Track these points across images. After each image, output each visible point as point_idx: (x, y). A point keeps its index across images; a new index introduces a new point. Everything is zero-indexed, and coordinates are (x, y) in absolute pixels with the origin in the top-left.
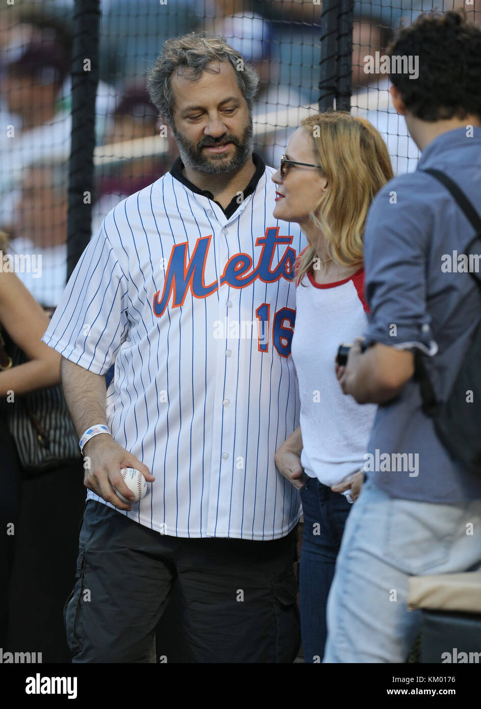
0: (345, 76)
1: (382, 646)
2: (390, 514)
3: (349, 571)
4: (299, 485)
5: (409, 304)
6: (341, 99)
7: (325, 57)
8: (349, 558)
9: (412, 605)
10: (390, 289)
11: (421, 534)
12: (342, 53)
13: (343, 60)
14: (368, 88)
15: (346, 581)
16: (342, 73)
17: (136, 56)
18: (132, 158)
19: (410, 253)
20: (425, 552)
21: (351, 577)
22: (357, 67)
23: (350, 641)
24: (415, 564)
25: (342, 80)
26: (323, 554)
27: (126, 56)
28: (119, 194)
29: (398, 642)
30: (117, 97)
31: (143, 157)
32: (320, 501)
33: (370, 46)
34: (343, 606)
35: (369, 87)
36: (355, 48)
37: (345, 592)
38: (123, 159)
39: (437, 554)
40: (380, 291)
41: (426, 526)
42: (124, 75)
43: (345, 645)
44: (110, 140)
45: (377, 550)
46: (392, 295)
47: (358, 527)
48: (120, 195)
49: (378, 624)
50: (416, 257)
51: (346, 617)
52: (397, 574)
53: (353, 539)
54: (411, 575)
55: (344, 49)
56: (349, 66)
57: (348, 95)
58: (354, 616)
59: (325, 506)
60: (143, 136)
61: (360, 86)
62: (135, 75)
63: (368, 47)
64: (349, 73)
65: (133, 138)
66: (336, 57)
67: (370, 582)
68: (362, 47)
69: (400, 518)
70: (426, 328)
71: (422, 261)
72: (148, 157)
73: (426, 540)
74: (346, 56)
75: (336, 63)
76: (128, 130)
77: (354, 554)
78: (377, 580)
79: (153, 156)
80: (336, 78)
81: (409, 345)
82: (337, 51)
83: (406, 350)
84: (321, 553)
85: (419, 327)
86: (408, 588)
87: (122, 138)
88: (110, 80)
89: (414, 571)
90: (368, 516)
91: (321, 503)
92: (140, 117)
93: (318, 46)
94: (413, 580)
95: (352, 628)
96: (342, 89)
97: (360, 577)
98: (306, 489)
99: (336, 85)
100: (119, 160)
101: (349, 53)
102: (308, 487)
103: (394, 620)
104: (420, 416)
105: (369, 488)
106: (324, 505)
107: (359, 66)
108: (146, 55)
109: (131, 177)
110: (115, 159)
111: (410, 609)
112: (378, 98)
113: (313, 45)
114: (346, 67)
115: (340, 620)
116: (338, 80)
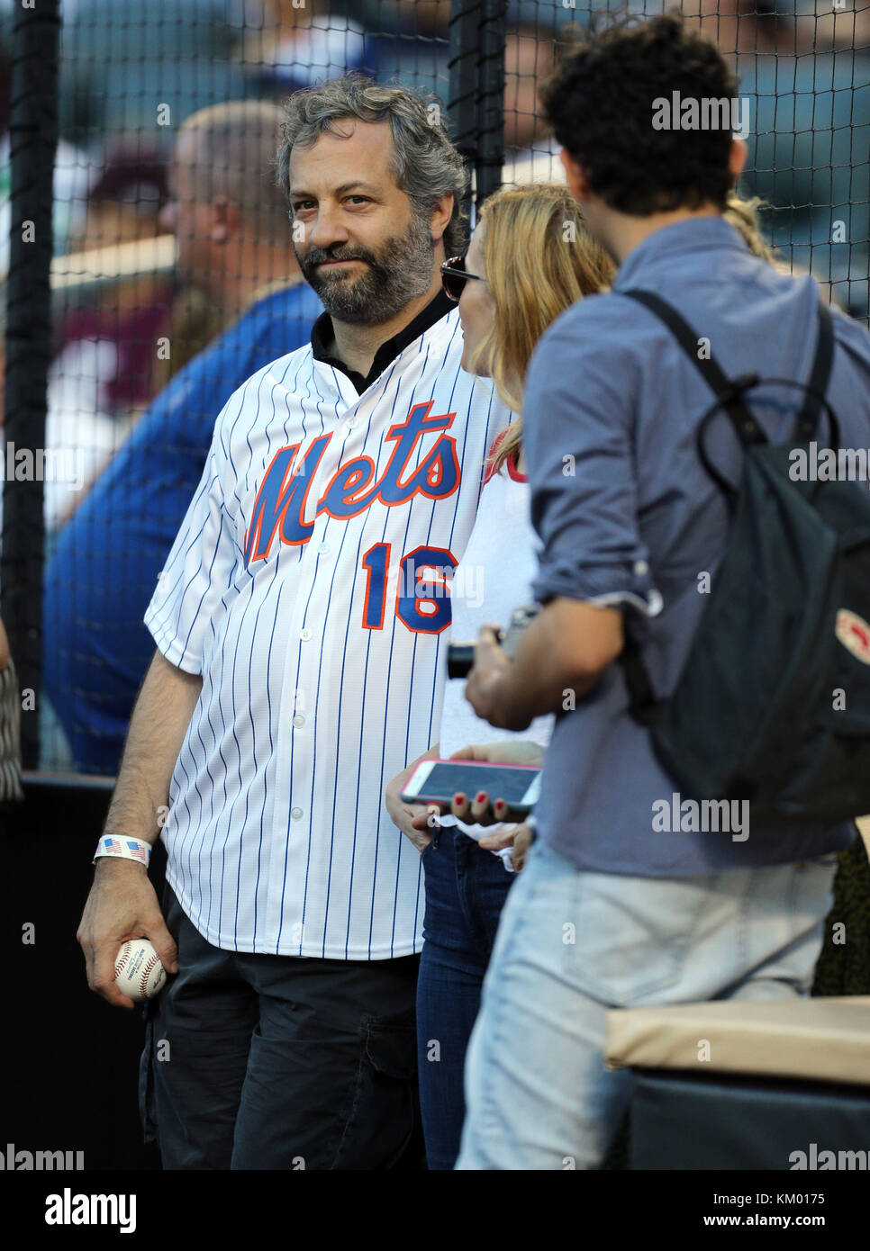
0: (492, 131)
1: (562, 1133)
2: (576, 900)
3: (503, 1001)
4: (422, 842)
5: (608, 526)
6: (486, 170)
7: (457, 96)
8: (504, 978)
9: (613, 1060)
10: (575, 502)
11: (631, 934)
12: (487, 90)
13: (488, 103)
14: (533, 151)
15: (499, 1019)
16: (487, 124)
17: (124, 96)
18: (118, 275)
19: (605, 434)
20: (637, 966)
21: (507, 1010)
22: (513, 114)
23: (505, 1124)
24: (620, 987)
25: (486, 137)
26: (458, 968)
27: (106, 96)
28: (94, 339)
29: (591, 1126)
30: (91, 168)
31: (136, 274)
32: (456, 869)
33: (535, 77)
34: (493, 1062)
35: (534, 148)
36: (510, 80)
37: (497, 1037)
38: (102, 278)
39: (660, 969)
40: (556, 507)
41: (639, 919)
42: (103, 130)
43: (496, 1131)
44: (78, 245)
45: (553, 964)
46: (577, 513)
47: (520, 923)
48: (97, 342)
49: (553, 1094)
50: (616, 441)
51: (498, 1080)
52: (589, 1005)
53: (511, 944)
54: (614, 1006)
55: (490, 83)
56: (499, 111)
57: (498, 163)
58: (514, 1080)
59: (465, 877)
60: (137, 237)
61: (517, 148)
62: (122, 130)
63: (532, 79)
64: (499, 125)
65: (119, 240)
66: (476, 97)
67: (541, 1020)
68: (521, 79)
69: (595, 906)
70: (641, 568)
71: (625, 448)
72: (145, 274)
73: (640, 945)
74: (493, 94)
75: (475, 107)
76: (110, 226)
77: (513, 970)
78: (553, 1016)
79: (155, 272)
80: (476, 134)
81: (615, 598)
82: (477, 85)
83: (610, 607)
84: (453, 966)
85: (629, 566)
86: (606, 1030)
87: (100, 242)
88: (80, 140)
89: (619, 1000)
90: (539, 904)
91: (457, 873)
92: (132, 203)
93: (444, 77)
94: (615, 1016)
95: (507, 1100)
96: (487, 152)
97: (524, 1011)
98: (434, 848)
99: (475, 145)
100: (94, 279)
101: (499, 89)
102: (438, 845)
103: (584, 1088)
104: (627, 725)
105: (540, 855)
106: (463, 875)
107: (516, 112)
108: (142, 94)
109: (116, 309)
110: (88, 278)
111: (609, 1068)
112: (551, 169)
113: (435, 76)
114: (493, 114)
115: (488, 1087)
116: (478, 138)
